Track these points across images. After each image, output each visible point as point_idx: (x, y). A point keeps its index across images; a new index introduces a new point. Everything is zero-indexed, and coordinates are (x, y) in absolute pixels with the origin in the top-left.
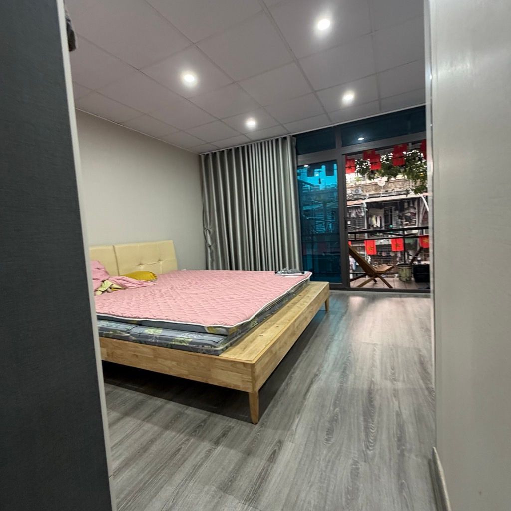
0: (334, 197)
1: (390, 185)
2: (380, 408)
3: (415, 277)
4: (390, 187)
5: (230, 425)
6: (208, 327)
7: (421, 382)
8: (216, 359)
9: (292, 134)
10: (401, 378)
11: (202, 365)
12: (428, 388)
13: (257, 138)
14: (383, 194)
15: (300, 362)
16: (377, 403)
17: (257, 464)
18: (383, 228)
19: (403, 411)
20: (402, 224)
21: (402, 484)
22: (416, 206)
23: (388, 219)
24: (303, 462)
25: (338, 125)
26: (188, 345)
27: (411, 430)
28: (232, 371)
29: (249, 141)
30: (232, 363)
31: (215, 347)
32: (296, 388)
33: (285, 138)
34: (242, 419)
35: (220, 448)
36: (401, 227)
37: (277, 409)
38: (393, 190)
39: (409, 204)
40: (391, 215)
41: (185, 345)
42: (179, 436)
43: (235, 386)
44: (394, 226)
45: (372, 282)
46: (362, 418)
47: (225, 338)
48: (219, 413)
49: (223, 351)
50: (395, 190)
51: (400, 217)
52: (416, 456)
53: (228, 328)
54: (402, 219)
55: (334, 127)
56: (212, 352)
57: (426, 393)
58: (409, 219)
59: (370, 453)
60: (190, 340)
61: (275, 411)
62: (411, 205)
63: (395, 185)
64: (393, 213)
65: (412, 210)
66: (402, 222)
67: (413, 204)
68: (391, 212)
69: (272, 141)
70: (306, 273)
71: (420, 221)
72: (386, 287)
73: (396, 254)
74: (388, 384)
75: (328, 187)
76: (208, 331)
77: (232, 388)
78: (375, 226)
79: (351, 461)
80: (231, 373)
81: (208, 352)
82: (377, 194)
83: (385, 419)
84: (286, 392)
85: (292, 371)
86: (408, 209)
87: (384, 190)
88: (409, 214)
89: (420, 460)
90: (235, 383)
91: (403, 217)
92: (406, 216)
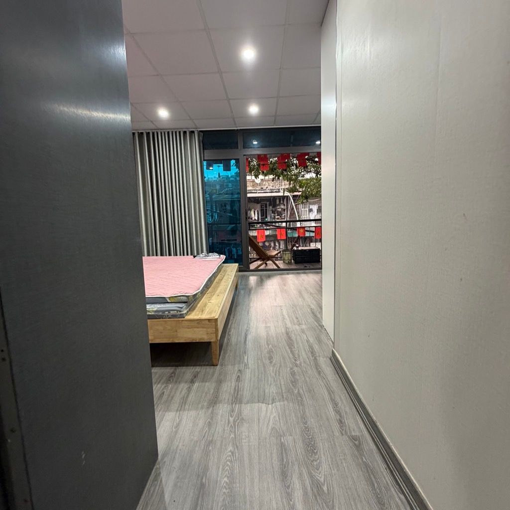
0: (216, 190)
1: (264, 183)
2: (296, 340)
3: (293, 260)
4: (265, 185)
5: (196, 370)
6: (169, 298)
7: (315, 323)
8: (183, 320)
9: (199, 130)
10: (304, 323)
11: (169, 328)
12: (320, 325)
13: (164, 127)
14: (259, 190)
15: (232, 323)
16: (293, 337)
17: (229, 385)
18: (260, 221)
19: (310, 339)
20: (274, 218)
21: (319, 371)
22: (285, 203)
23: (264, 213)
24: (260, 377)
25: (240, 129)
26: (153, 313)
27: (317, 347)
28: (198, 328)
29: (156, 128)
30: (198, 321)
31: (180, 311)
32: (236, 340)
33: (192, 132)
34: (204, 365)
35: (196, 385)
36: (274, 220)
37: (228, 354)
38: (267, 188)
39: (280, 201)
40: (266, 210)
41: (150, 314)
42: (157, 386)
43: (201, 339)
44: (268, 219)
45: (264, 265)
46: (287, 347)
47: (186, 304)
48: (183, 366)
49: (186, 314)
50: (269, 188)
51: (273, 212)
52: (323, 358)
53: (189, 296)
54: (274, 213)
55: (237, 130)
56: (179, 316)
57: (320, 328)
58: (280, 214)
59: (298, 362)
60: (155, 309)
61: (227, 356)
62: (282, 202)
63: (269, 184)
64: (268, 208)
65: (282, 207)
66: (274, 216)
68: (266, 207)
69: (180, 132)
70: (221, 256)
71: (288, 216)
72: (275, 267)
73: (270, 244)
74: (297, 327)
75: (210, 180)
76: (169, 301)
77: (197, 341)
78: (253, 219)
79: (289, 369)
80: (197, 329)
81: (174, 316)
82: (254, 190)
83: (301, 345)
84: (229, 344)
85: (228, 330)
86: (279, 205)
87: (260, 187)
88: (280, 210)
89: (325, 359)
90: (200, 337)
91: (276, 212)
92: (278, 211)
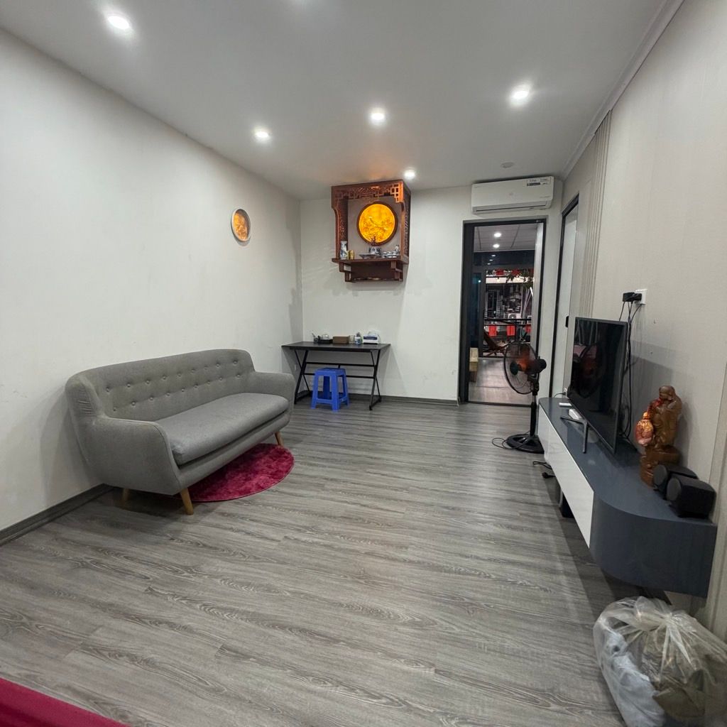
22: (522, 292)
39: (514, 290)
40: (495, 300)
51: (504, 303)
54: (506, 305)
58: (513, 306)
62: (517, 291)
64: (497, 298)
65: (517, 297)
66: (506, 309)
67: (519, 289)
68: (495, 296)
71: (525, 309)
86: (513, 294)
88: (514, 300)
91: (508, 303)
92: (511, 303)
